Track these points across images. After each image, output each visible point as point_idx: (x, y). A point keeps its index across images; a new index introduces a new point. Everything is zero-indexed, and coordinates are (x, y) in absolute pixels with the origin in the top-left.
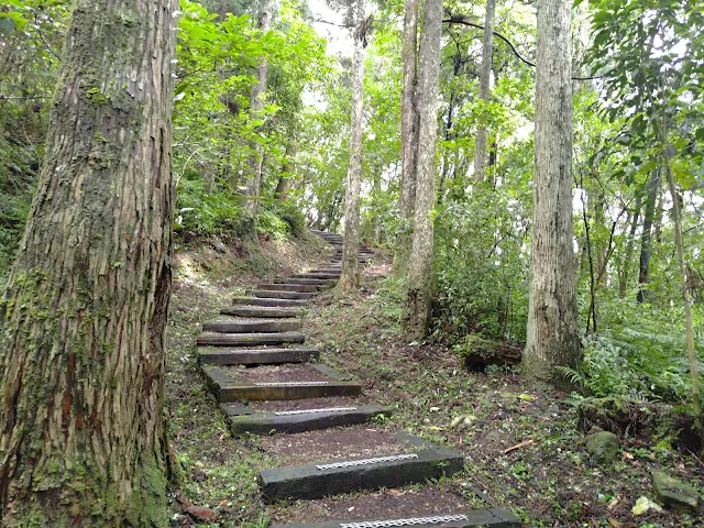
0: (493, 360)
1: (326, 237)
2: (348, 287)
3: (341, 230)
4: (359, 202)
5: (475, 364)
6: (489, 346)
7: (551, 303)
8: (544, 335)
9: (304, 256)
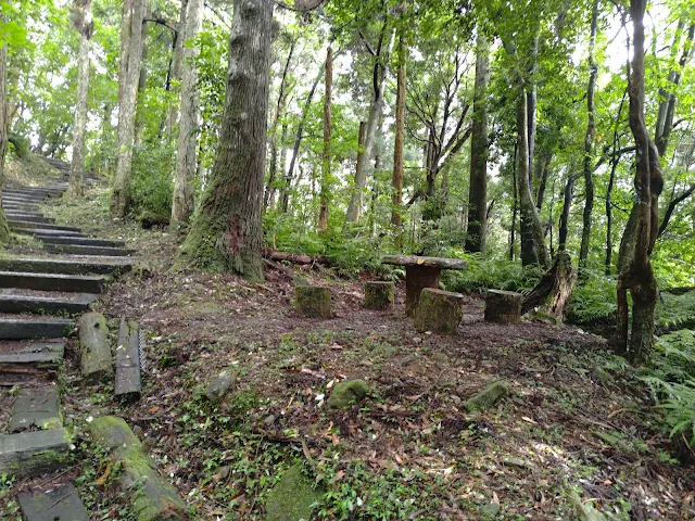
0: (155, 223)
1: (51, 162)
2: (75, 194)
3: (69, 156)
4: (87, 135)
5: (147, 225)
6: (153, 216)
7: (182, 196)
8: (177, 209)
9: (31, 174)
